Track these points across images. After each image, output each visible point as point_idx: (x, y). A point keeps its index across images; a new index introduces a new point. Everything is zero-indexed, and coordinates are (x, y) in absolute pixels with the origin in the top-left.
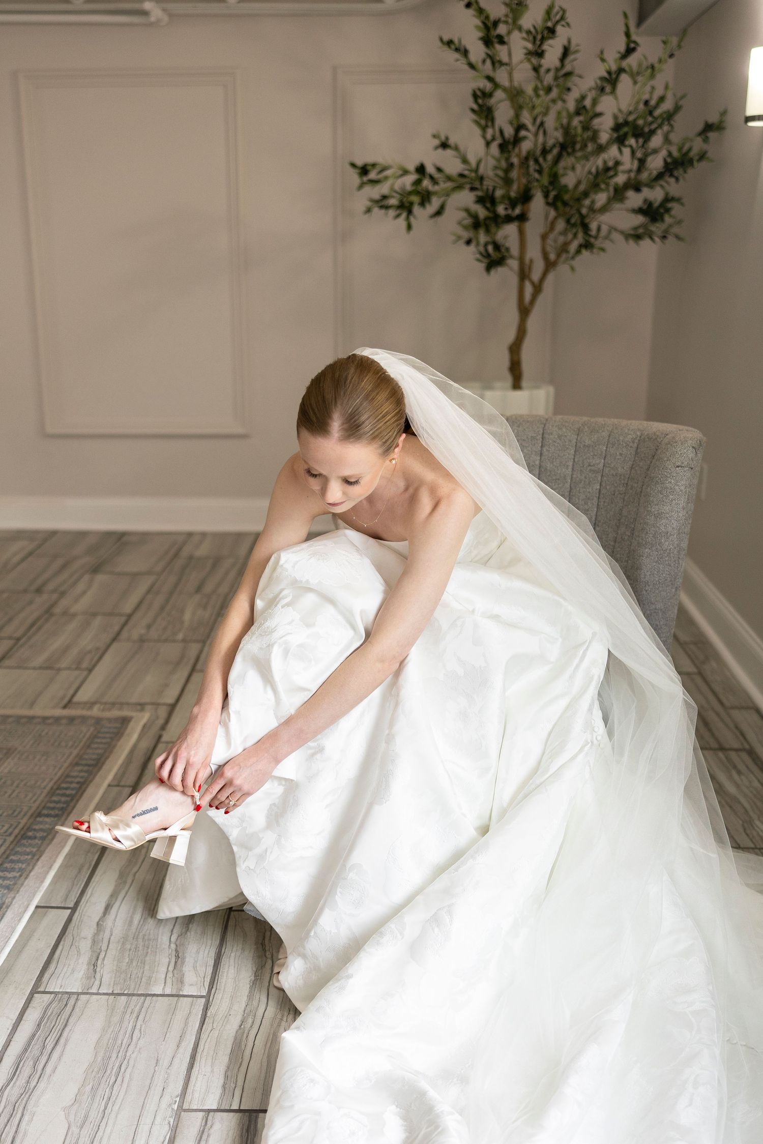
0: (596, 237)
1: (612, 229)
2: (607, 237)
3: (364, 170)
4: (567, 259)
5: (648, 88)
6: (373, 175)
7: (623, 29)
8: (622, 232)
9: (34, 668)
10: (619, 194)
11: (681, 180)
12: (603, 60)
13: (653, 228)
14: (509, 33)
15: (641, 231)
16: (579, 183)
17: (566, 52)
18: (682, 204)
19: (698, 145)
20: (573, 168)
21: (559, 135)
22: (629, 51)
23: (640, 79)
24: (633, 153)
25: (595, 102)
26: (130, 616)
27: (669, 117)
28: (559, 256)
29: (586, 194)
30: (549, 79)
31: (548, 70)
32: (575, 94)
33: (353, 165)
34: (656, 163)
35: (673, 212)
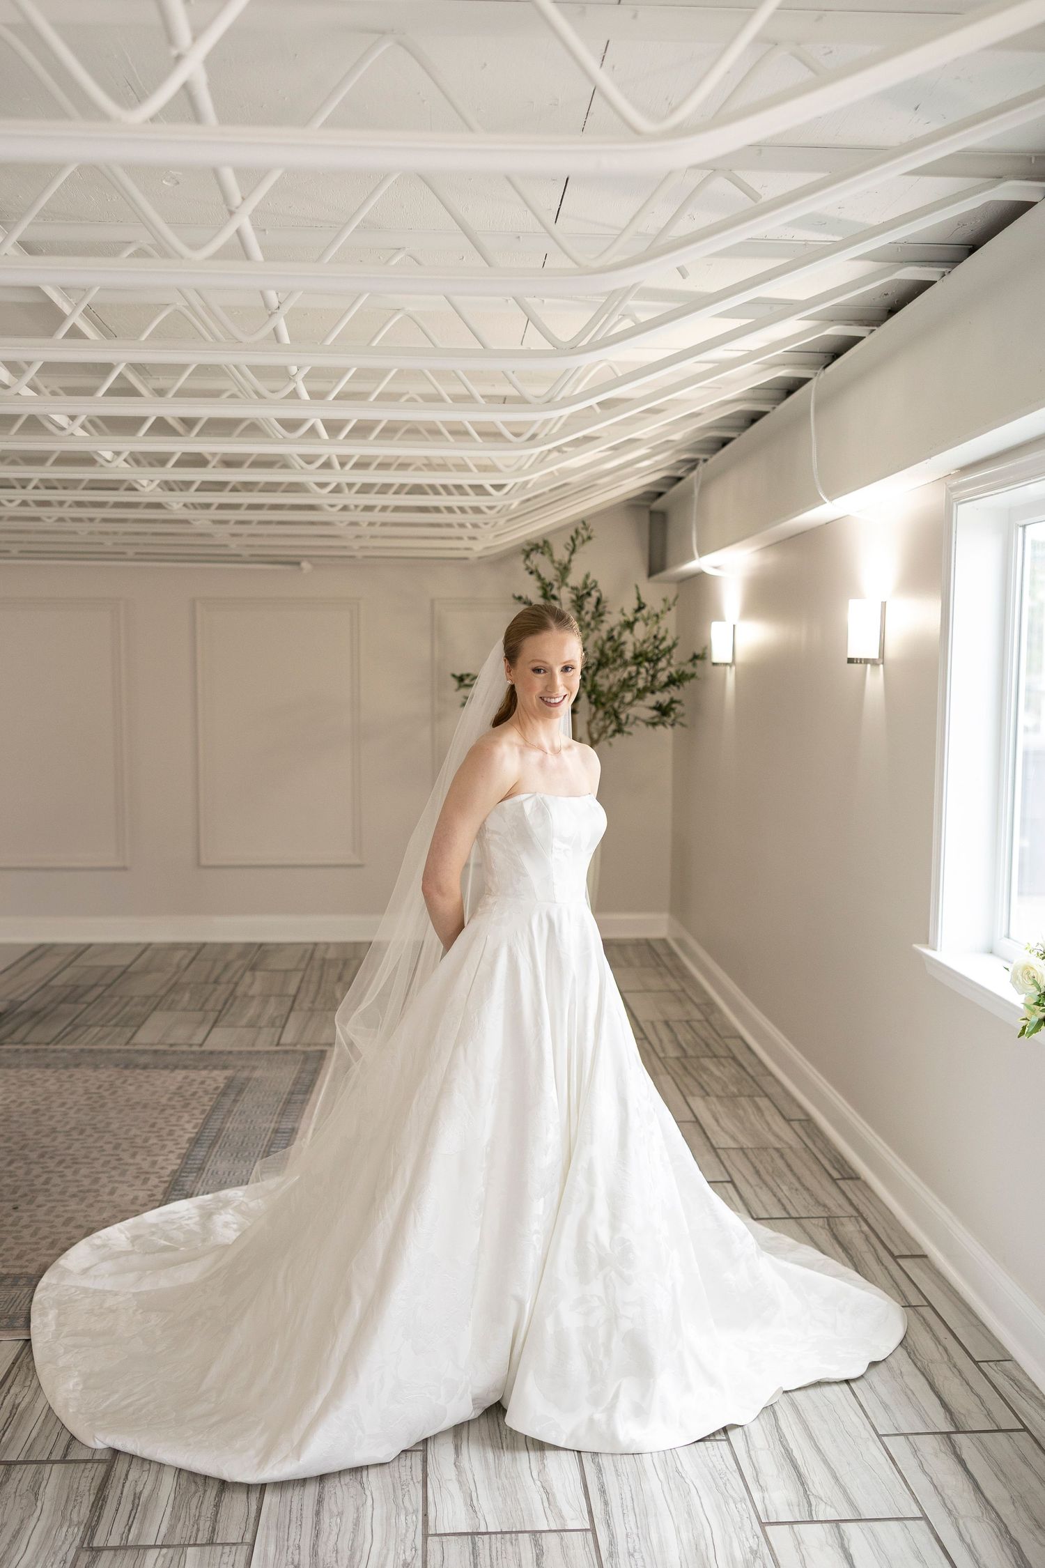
0: (626, 723)
1: (636, 718)
2: (633, 723)
3: (461, 679)
4: (606, 738)
5: (655, 629)
6: (467, 681)
7: (635, 595)
8: (643, 721)
9: (242, 1027)
10: (640, 694)
11: (681, 688)
12: (624, 614)
13: (665, 718)
14: (559, 588)
15: (656, 720)
16: (610, 688)
17: (599, 601)
18: (682, 705)
19: (689, 669)
20: (607, 677)
21: (597, 654)
22: (641, 607)
23: (650, 622)
24: (647, 671)
25: (620, 634)
26: (295, 997)
27: (669, 650)
28: (600, 735)
29: (616, 695)
30: (588, 618)
31: (587, 613)
32: (605, 628)
33: (454, 676)
34: (663, 677)
35: (676, 711)
